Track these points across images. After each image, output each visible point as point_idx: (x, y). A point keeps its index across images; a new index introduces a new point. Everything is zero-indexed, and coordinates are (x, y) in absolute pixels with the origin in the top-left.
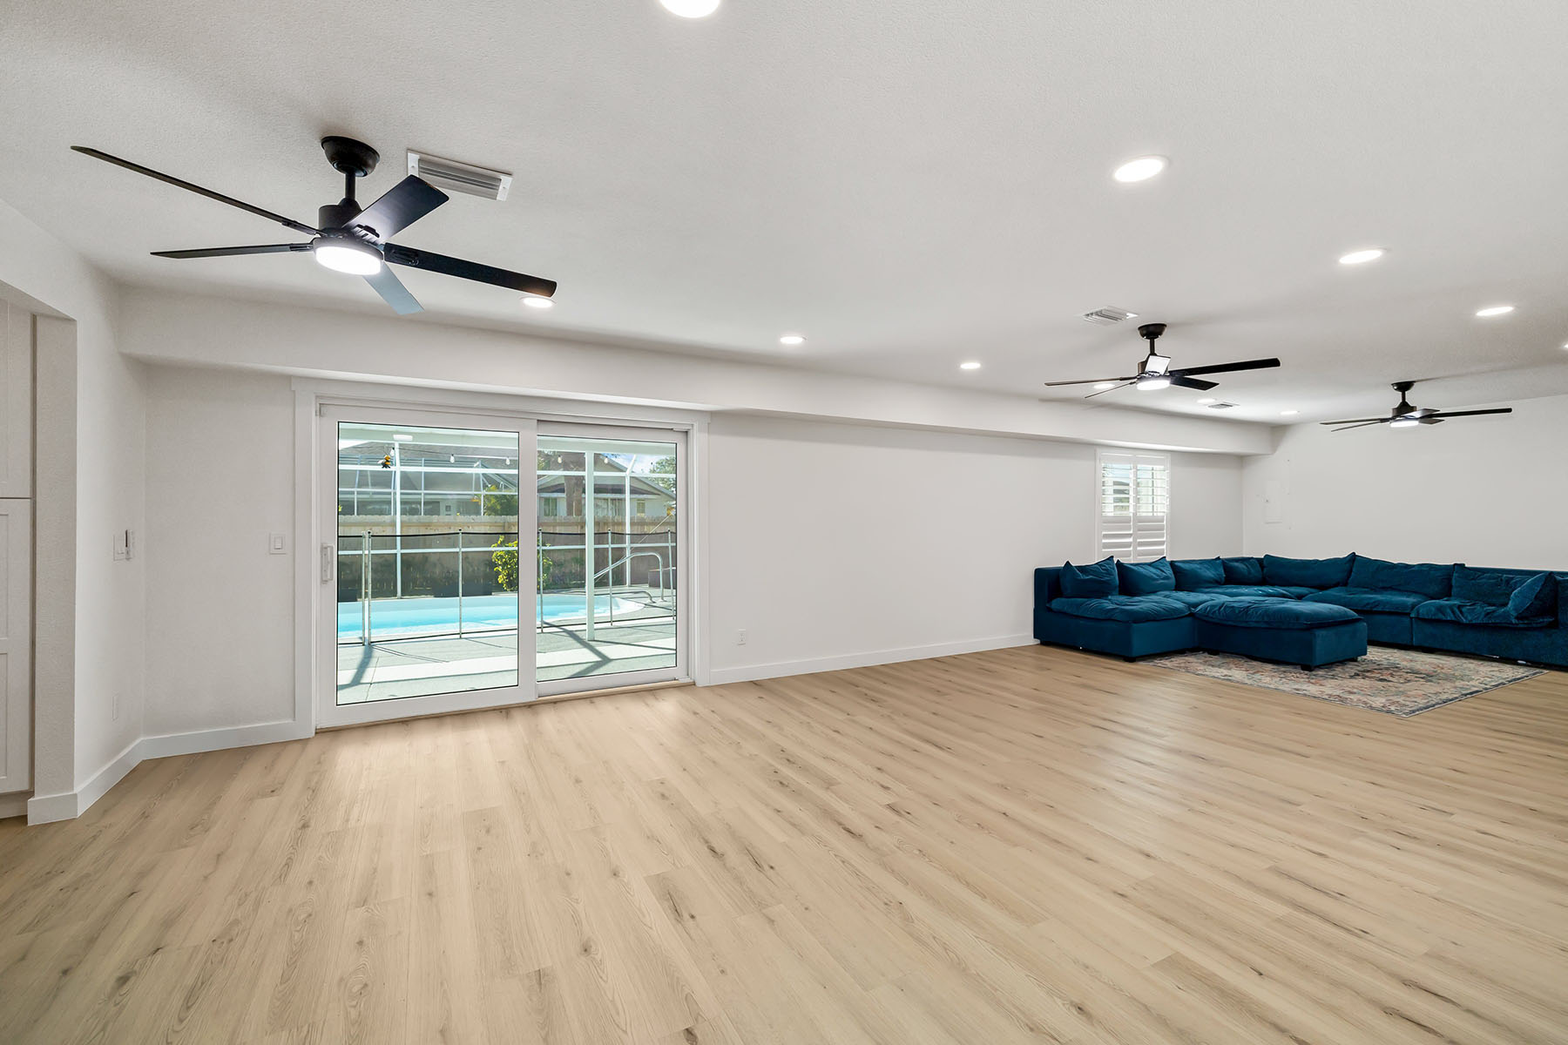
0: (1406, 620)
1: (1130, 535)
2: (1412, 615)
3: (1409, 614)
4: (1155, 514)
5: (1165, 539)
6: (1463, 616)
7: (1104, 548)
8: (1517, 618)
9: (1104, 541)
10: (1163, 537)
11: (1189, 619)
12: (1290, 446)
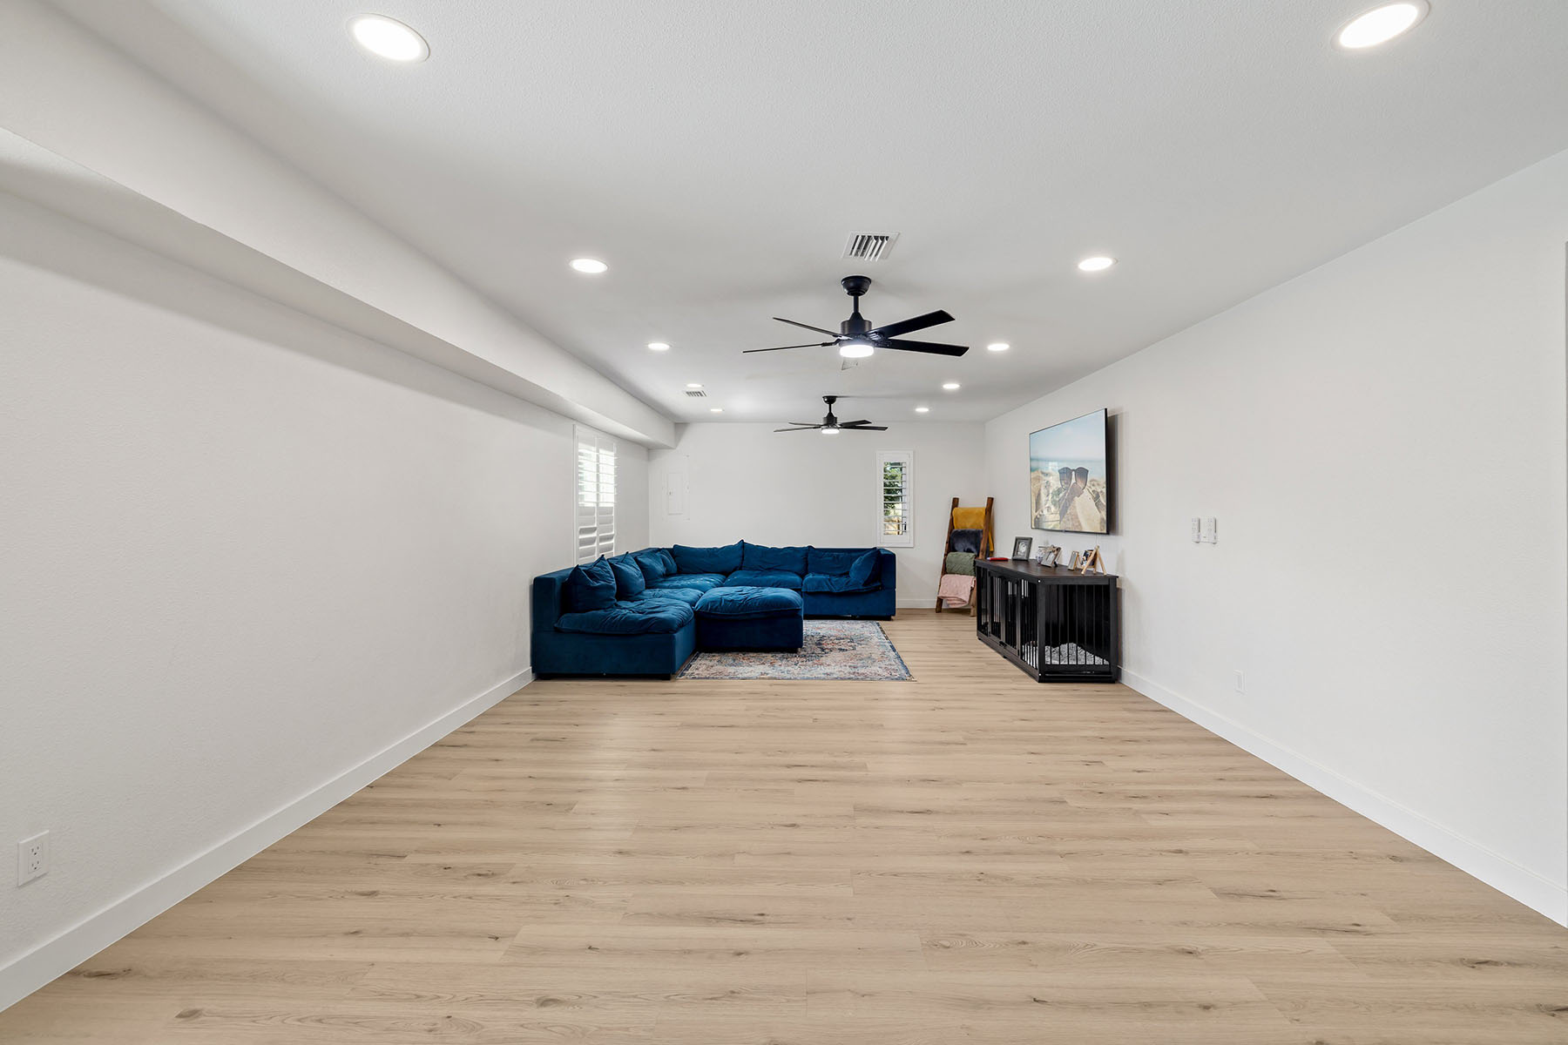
1: (595, 529)
2: (803, 589)
4: (608, 505)
5: (613, 533)
6: (834, 587)
7: (581, 545)
9: (581, 537)
10: (612, 530)
12: (691, 438)
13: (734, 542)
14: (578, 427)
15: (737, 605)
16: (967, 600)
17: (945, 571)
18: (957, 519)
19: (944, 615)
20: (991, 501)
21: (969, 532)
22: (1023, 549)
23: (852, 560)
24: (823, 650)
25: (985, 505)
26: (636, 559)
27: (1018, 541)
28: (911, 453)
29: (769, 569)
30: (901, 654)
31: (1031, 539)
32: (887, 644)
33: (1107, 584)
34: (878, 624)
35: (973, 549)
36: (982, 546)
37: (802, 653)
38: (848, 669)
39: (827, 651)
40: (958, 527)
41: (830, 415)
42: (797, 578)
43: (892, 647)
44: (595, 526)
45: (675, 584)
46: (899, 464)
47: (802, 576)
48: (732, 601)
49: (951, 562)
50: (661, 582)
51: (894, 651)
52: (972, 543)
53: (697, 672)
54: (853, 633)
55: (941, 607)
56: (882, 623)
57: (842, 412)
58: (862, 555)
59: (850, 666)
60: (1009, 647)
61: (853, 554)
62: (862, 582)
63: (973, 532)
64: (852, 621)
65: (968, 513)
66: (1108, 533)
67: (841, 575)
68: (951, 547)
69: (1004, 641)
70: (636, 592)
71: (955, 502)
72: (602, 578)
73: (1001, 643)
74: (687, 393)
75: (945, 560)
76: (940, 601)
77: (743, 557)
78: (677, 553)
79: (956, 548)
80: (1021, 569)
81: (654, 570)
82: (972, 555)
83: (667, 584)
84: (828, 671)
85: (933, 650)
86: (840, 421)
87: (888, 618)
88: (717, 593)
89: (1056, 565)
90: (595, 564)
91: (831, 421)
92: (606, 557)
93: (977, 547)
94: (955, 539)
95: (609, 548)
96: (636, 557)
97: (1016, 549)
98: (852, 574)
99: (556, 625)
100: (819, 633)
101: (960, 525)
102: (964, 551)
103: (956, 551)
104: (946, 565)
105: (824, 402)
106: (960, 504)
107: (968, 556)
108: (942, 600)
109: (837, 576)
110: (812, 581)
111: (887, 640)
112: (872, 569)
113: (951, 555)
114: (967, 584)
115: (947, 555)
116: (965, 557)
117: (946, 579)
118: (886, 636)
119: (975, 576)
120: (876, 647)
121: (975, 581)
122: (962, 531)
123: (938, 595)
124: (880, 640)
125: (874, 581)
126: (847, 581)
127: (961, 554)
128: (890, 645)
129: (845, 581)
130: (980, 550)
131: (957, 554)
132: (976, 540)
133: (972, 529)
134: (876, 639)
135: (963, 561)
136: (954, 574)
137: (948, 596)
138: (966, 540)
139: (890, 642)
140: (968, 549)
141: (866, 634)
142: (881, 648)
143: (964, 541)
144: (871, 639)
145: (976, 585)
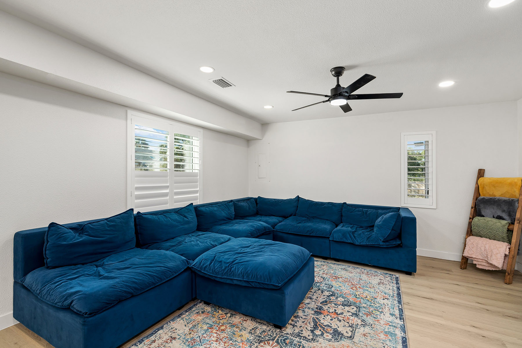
0: (327, 241)
1: (167, 187)
2: (331, 239)
3: (329, 238)
4: (194, 171)
5: (198, 189)
6: (356, 239)
8: (383, 242)
9: (131, 194)
11: (186, 274)
13: (293, 197)
15: (224, 267)
16: (500, 265)
17: (470, 232)
18: (483, 187)
19: (469, 274)
21: (499, 200)
23: (377, 217)
24: (315, 328)
32: (398, 332)
39: (318, 332)
40: (485, 194)
43: (404, 340)
44: (168, 184)
49: (477, 226)
52: (503, 211)
56: (402, 277)
58: (386, 213)
61: (380, 211)
63: (506, 201)
68: (477, 213)
71: (481, 173)
75: (470, 224)
76: (465, 259)
77: (297, 207)
78: (258, 201)
79: (483, 213)
82: (504, 222)
87: (409, 273)
93: (511, 215)
94: (482, 206)
95: (196, 199)
98: (374, 229)
100: (333, 289)
101: (488, 193)
102: (494, 217)
103: (483, 216)
104: (471, 228)
105: (333, 75)
106: (486, 175)
107: (499, 222)
108: (468, 259)
109: (364, 228)
110: (339, 231)
111: (400, 319)
112: (391, 229)
113: (476, 219)
114: (498, 250)
115: (473, 219)
116: (496, 223)
117: (472, 241)
118: (401, 311)
119: (510, 242)
120: (382, 336)
121: (509, 248)
122: (491, 199)
123: (463, 254)
124: (391, 319)
125: (394, 239)
126: (369, 235)
127: (490, 219)
128: (403, 338)
129: (367, 235)
130: (515, 219)
131: (484, 219)
132: (509, 208)
133: (504, 198)
134: (388, 315)
135: (492, 226)
136: (481, 237)
137: (474, 256)
138: (495, 207)
139: (403, 329)
140: (498, 216)
141: (378, 300)
142: (388, 343)
143: (493, 208)
144: (381, 312)
145: (512, 253)
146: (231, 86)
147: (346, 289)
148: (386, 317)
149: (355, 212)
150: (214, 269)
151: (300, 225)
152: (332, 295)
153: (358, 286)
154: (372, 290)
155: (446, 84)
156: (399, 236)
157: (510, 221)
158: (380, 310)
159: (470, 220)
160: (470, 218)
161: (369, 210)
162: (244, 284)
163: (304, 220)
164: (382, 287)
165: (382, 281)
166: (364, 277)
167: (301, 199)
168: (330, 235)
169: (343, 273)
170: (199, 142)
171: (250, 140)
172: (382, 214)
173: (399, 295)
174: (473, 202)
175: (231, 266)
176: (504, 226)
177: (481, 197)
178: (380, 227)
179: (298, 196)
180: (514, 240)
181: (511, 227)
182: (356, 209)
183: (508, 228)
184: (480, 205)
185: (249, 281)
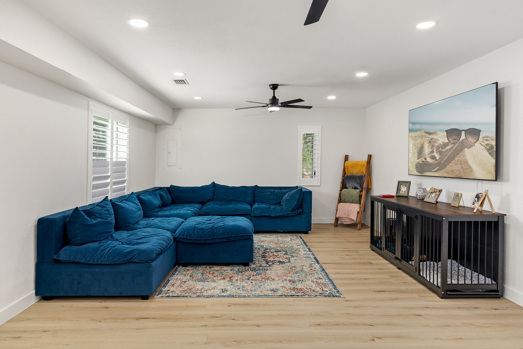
2: (252, 215)
5: (126, 179)
6: (271, 213)
7: (91, 190)
9: (94, 183)
10: (125, 177)
12: (182, 120)
13: (209, 183)
14: (92, 103)
15: (206, 232)
16: (355, 219)
17: (340, 201)
18: (348, 168)
19: (339, 229)
20: (370, 157)
21: (356, 176)
22: (404, 189)
23: (283, 194)
24: (267, 262)
25: (366, 159)
26: (138, 197)
27: (400, 183)
28: (320, 127)
29: (230, 201)
30: (324, 266)
31: (410, 182)
32: (311, 256)
33: (497, 220)
34: (300, 236)
35: (358, 187)
36: (365, 185)
37: (253, 266)
38: (289, 285)
39: (270, 263)
40: (348, 174)
41: (274, 97)
42: (248, 207)
43: (315, 258)
44: (109, 174)
45: (167, 213)
46: (311, 134)
47: (251, 205)
48: (202, 229)
49: (344, 195)
50: (157, 212)
51: (318, 263)
52: (358, 183)
53: (172, 289)
54: (286, 246)
55: (337, 223)
56: (303, 235)
57: (282, 95)
58: (290, 191)
59: (290, 281)
60: (404, 262)
61: (284, 191)
62: (291, 210)
63: (359, 177)
64: (284, 235)
65: (355, 165)
66: (496, 180)
67: (275, 204)
68: (344, 186)
69: (400, 257)
70: (133, 222)
71: (346, 158)
72: (101, 216)
73: (397, 258)
74: (176, 81)
75: (340, 194)
76: (337, 219)
77: (214, 192)
78: (172, 190)
79: (347, 186)
80: (403, 203)
81: (152, 204)
82: (358, 191)
83: (160, 213)
84: (274, 286)
85: (344, 261)
86: (280, 101)
87: (306, 233)
88: (193, 221)
89: (437, 202)
90: (98, 204)
91: (274, 101)
92: (109, 198)
93: (361, 186)
94: (347, 181)
96: (138, 196)
97: (398, 189)
98: (283, 204)
99: (54, 257)
100: (264, 247)
101: (350, 172)
102: (353, 188)
103: (347, 188)
104: (341, 197)
105: (271, 88)
106: (349, 159)
107: (355, 191)
108: (338, 219)
109: (274, 205)
110: (257, 208)
111: (310, 252)
112: (297, 201)
113: (344, 190)
114: (355, 209)
115: (341, 191)
116: (354, 192)
117: (341, 206)
118: (309, 249)
119: (360, 204)
120: (304, 259)
121: (360, 207)
122: (351, 175)
123: (336, 216)
124: (305, 252)
125: (298, 208)
126: (280, 208)
127: (350, 190)
128: (314, 257)
129: (279, 208)
130: (363, 188)
131: (348, 190)
132: (360, 181)
133: (358, 175)
134: (303, 251)
135: (352, 194)
136: (346, 203)
137: (342, 216)
138: (354, 181)
139: (313, 254)
140: (355, 187)
141: (294, 247)
142: (308, 260)
143: (353, 182)
144: (299, 251)
145: (361, 210)
146: (185, 83)
147: (273, 245)
148: (302, 252)
149: (265, 193)
150: (198, 234)
151: (222, 207)
152: (266, 249)
153: (279, 243)
154: (289, 243)
155: (332, 97)
156: (301, 206)
157: (360, 190)
158: (298, 250)
159: (340, 191)
160: (340, 190)
161: (275, 190)
162: (225, 240)
163: (223, 204)
164: (293, 242)
165: (292, 239)
166: (280, 238)
167: (217, 185)
168: (251, 212)
169: (265, 239)
170: (127, 130)
171: (158, 125)
172: (286, 193)
173: (305, 243)
174: (342, 179)
175: (212, 230)
176: (358, 193)
177: (346, 175)
178: (287, 201)
179: (214, 182)
180: (362, 202)
181: (361, 194)
182: (266, 190)
183: (360, 195)
184: (346, 180)
185: (229, 237)
